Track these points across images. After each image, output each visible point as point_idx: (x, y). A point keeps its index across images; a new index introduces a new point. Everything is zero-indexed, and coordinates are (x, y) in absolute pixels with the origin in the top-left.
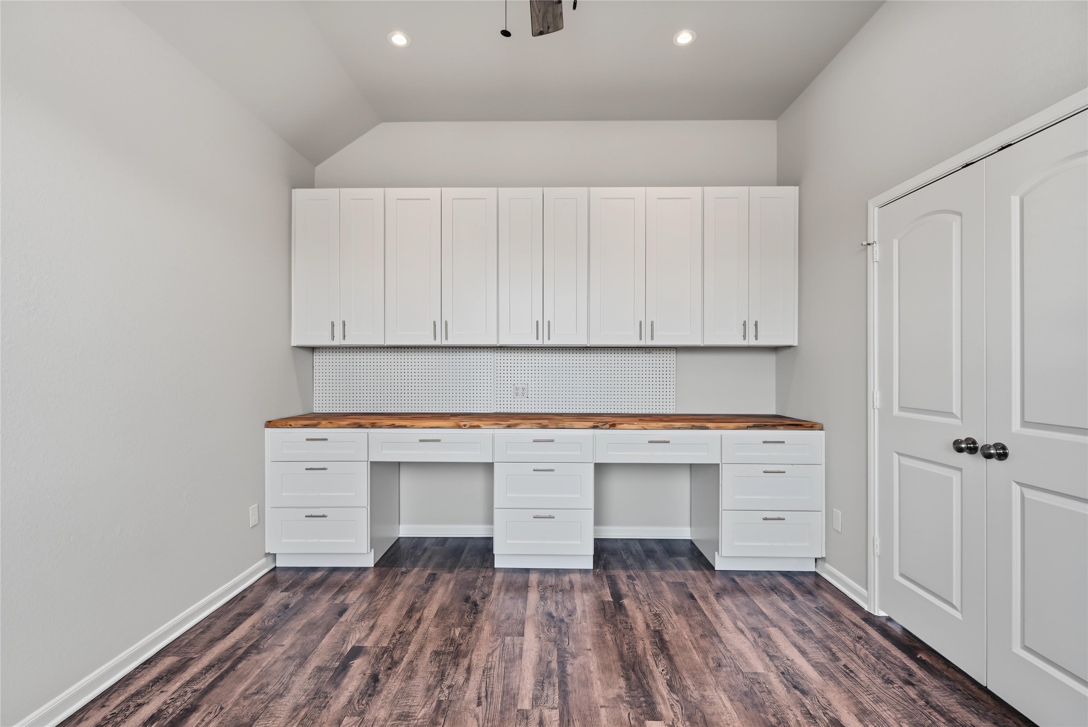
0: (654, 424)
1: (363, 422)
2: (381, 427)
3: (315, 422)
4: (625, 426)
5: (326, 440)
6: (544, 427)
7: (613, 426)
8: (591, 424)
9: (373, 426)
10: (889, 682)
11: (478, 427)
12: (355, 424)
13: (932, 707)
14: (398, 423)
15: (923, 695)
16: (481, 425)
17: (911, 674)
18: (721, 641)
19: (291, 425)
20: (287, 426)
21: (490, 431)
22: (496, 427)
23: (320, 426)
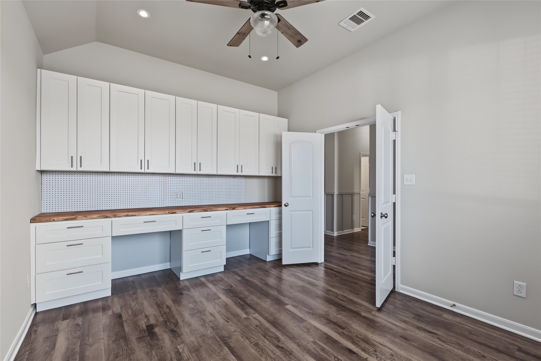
0: (248, 207)
1: (108, 215)
2: (120, 217)
3: (73, 217)
4: (238, 208)
5: (83, 227)
6: (206, 211)
7: (234, 209)
8: (225, 208)
9: (115, 216)
10: (332, 278)
11: (175, 213)
12: (103, 216)
13: (344, 280)
14: (130, 214)
15: (340, 278)
16: (176, 212)
17: (335, 274)
18: (286, 280)
19: (54, 220)
20: (51, 221)
21: (181, 215)
22: (184, 212)
23: (77, 219)
